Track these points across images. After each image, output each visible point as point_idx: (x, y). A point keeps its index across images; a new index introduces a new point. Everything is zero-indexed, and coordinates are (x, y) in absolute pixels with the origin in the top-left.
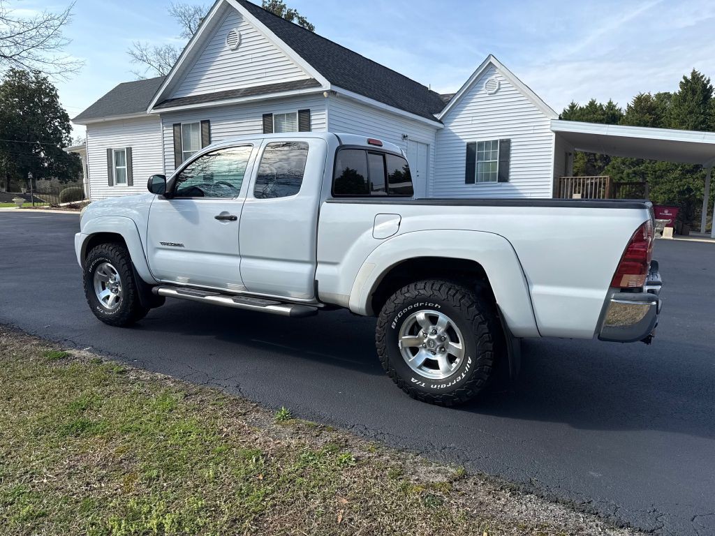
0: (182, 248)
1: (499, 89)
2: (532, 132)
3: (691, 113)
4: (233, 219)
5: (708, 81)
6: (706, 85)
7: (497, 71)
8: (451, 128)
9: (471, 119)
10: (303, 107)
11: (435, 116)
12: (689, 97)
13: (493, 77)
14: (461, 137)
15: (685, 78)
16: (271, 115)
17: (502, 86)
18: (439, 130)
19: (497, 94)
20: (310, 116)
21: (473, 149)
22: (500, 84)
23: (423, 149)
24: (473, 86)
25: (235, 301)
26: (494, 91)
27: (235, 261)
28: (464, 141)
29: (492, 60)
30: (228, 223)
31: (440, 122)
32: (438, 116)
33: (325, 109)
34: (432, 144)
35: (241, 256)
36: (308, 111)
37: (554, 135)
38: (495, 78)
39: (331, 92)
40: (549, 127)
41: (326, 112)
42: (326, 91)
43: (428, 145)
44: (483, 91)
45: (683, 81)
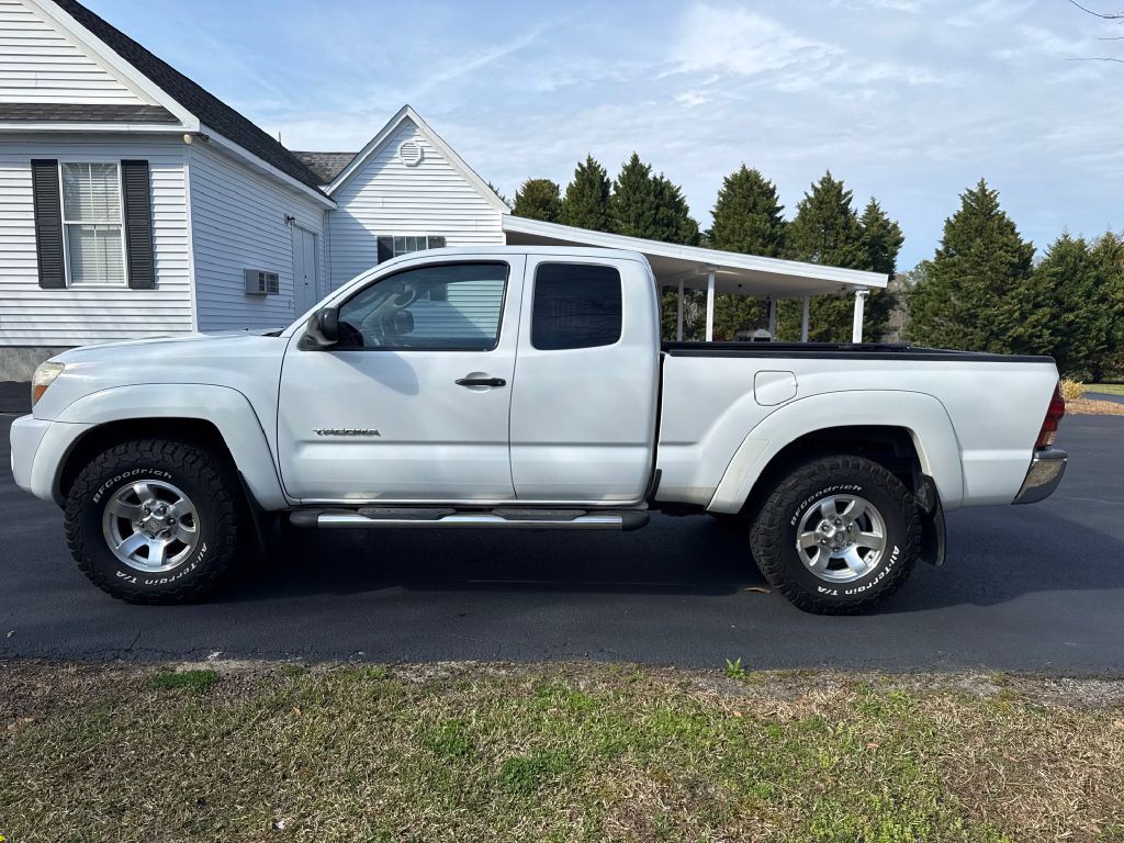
0: (375, 438)
1: (422, 159)
2: (474, 229)
3: (591, 212)
4: (497, 383)
5: (605, 172)
6: (602, 178)
7: (418, 131)
8: (349, 210)
9: (381, 200)
10: (135, 154)
11: (322, 188)
12: (587, 191)
13: (414, 139)
14: (367, 227)
15: (580, 165)
16: (54, 163)
17: (426, 155)
18: (328, 211)
19: (419, 167)
20: (148, 174)
21: (388, 246)
22: (423, 152)
23: (309, 239)
24: (380, 150)
25: (506, 517)
26: (414, 162)
27: (500, 453)
28: (373, 233)
29: (409, 113)
30: (488, 391)
31: (329, 198)
32: (328, 190)
33: (181, 165)
34: (320, 233)
35: (509, 444)
36: (145, 163)
37: (504, 236)
38: (416, 140)
39: (197, 136)
40: (500, 223)
41: (186, 169)
42: (188, 133)
43: (314, 235)
44: (398, 161)
45: (579, 169)
